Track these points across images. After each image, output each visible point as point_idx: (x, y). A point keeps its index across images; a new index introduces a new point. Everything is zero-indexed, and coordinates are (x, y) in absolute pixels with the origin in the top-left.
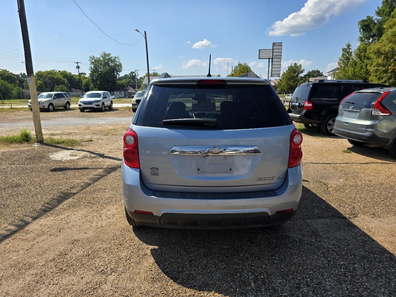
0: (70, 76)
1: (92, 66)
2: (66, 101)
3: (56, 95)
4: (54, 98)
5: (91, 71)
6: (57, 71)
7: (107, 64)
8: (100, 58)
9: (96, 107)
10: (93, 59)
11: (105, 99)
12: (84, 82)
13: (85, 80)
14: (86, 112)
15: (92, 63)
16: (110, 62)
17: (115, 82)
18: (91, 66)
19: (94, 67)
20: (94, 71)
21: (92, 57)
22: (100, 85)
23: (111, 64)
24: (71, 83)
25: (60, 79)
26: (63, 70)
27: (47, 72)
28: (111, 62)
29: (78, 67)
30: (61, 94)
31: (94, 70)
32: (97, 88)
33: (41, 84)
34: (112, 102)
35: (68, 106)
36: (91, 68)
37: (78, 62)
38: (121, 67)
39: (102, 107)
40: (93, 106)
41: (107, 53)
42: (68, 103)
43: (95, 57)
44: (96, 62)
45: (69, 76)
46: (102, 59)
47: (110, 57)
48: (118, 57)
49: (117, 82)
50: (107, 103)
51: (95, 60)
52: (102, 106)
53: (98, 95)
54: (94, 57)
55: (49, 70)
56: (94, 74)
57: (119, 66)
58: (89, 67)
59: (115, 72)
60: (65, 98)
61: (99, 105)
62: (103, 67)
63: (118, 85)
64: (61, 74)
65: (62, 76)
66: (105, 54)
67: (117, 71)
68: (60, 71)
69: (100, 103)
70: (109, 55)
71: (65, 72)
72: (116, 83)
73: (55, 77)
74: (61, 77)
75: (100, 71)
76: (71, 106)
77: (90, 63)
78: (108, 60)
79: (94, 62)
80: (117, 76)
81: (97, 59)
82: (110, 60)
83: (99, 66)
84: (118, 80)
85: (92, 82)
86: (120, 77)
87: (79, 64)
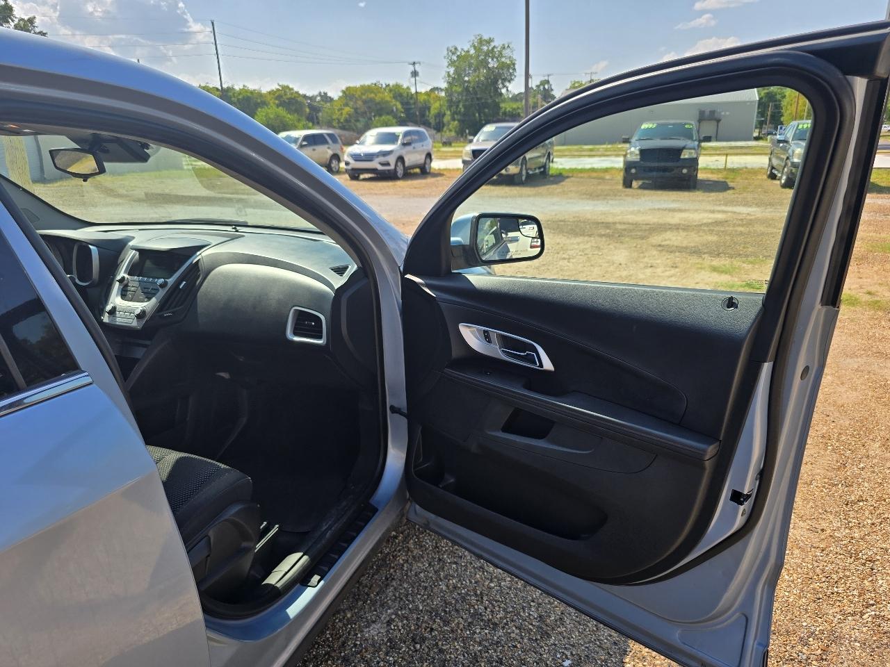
0: (408, 95)
1: (452, 70)
2: (330, 152)
3: (306, 138)
4: (301, 146)
5: (449, 83)
6: (384, 86)
7: (484, 63)
8: (468, 51)
9: (380, 168)
10: (453, 54)
11: (409, 148)
12: (435, 107)
13: (437, 105)
15: (452, 63)
16: (490, 60)
17: (497, 106)
18: (448, 70)
19: (456, 72)
20: (454, 83)
21: (453, 50)
22: (464, 115)
23: (492, 64)
24: (407, 111)
25: (387, 102)
26: (394, 83)
27: (362, 87)
28: (493, 60)
29: (415, 74)
31: (454, 78)
32: (459, 121)
33: (349, 115)
34: (429, 156)
35: (334, 164)
36: (449, 76)
37: (416, 60)
38: (514, 69)
39: (395, 169)
40: (375, 164)
41: (486, 37)
42: (336, 157)
43: (459, 49)
44: (460, 62)
45: (405, 95)
46: (472, 52)
47: (490, 48)
48: (508, 46)
49: (502, 105)
50: (414, 157)
51: (458, 56)
52: (396, 165)
53: (392, 138)
54: (456, 49)
55: (368, 83)
56: (454, 88)
57: (508, 67)
58: (444, 74)
59: (500, 81)
60: (327, 146)
61: (388, 164)
62: (475, 70)
63: (505, 113)
64: (390, 91)
65: (392, 95)
66: (481, 41)
67: (504, 80)
68: (389, 85)
69: (392, 159)
70: (489, 41)
71: (398, 86)
72: (499, 108)
73: (378, 99)
74: (387, 96)
75: (466, 81)
77: (446, 64)
78: (487, 54)
79: (455, 61)
80: (504, 91)
81: (463, 53)
82: (491, 53)
83: (465, 69)
84: (504, 101)
85: (450, 107)
86: (510, 96)
87: (417, 66)
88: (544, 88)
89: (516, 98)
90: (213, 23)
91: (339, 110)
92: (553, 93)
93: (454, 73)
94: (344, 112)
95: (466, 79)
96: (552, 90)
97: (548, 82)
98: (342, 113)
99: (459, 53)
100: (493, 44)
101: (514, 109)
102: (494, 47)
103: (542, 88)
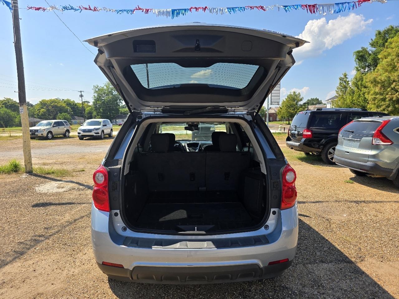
0: (74, 104)
1: (96, 95)
2: (66, 129)
3: (55, 123)
4: (53, 127)
5: (95, 100)
6: (61, 100)
7: (111, 92)
8: (103, 87)
9: (95, 135)
11: (105, 127)
12: (87, 109)
13: (89, 108)
14: (85, 140)
15: (96, 92)
16: (113, 91)
18: (95, 95)
20: (97, 100)
21: (96, 87)
22: (103, 113)
23: (114, 93)
24: (74, 111)
25: (64, 107)
26: (67, 99)
27: (50, 100)
29: (81, 96)
30: (61, 122)
31: (97, 98)
32: (100, 115)
33: (44, 112)
34: (112, 130)
35: (67, 134)
36: (95, 97)
37: (82, 91)
39: (101, 135)
40: (92, 133)
42: (68, 131)
43: (99, 86)
44: (100, 92)
45: (72, 104)
46: (105, 88)
49: (120, 110)
50: (107, 131)
51: (98, 89)
52: (101, 134)
53: (98, 123)
54: (98, 86)
55: (53, 98)
56: (98, 102)
58: (92, 96)
59: (118, 100)
60: (64, 126)
61: (98, 133)
62: (107, 95)
63: (121, 113)
64: (65, 102)
65: (66, 104)
66: (109, 84)
67: (120, 99)
68: (64, 100)
69: (100, 131)
71: (68, 100)
72: (119, 111)
73: (59, 105)
74: (64, 105)
75: (103, 100)
76: (71, 134)
77: (94, 92)
78: (112, 89)
80: (120, 104)
81: (101, 88)
83: (102, 94)
85: (96, 110)
87: (82, 93)
91: (38, 110)
93: (97, 96)
94: (41, 111)
95: (103, 98)
101: (125, 111)
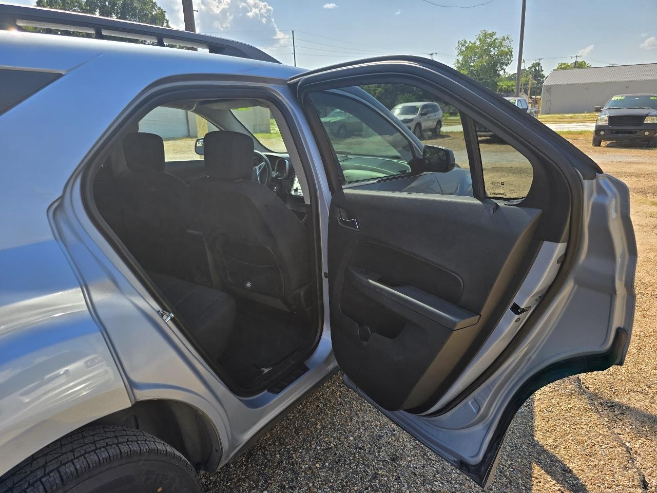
1: (461, 58)
5: (457, 67)
7: (487, 52)
8: (474, 43)
10: (463, 45)
15: (461, 53)
16: (492, 49)
17: (495, 84)
18: (458, 58)
19: (464, 58)
21: (463, 42)
23: (493, 52)
28: (494, 49)
31: (462, 64)
34: (439, 122)
36: (458, 62)
38: (511, 56)
41: (489, 32)
43: (468, 42)
44: (468, 52)
46: (478, 43)
47: (493, 40)
48: (508, 38)
49: (499, 83)
50: (428, 124)
51: (466, 47)
52: (415, 129)
54: (465, 42)
56: (462, 72)
57: (507, 54)
58: (454, 61)
59: (499, 65)
62: (479, 58)
63: (501, 90)
66: (485, 35)
67: (503, 64)
70: (492, 35)
72: (498, 86)
75: (471, 66)
77: (457, 54)
78: (490, 45)
79: (464, 51)
80: (501, 73)
81: (471, 45)
82: (493, 44)
83: (471, 57)
84: (501, 80)
86: (507, 76)
88: (535, 69)
89: (510, 78)
90: (293, 32)
91: (374, 90)
92: (543, 73)
93: (462, 61)
94: (377, 92)
95: (472, 64)
96: (542, 71)
97: (539, 64)
98: (375, 93)
99: (467, 45)
100: (495, 37)
101: (509, 87)
102: (496, 39)
103: (533, 69)
